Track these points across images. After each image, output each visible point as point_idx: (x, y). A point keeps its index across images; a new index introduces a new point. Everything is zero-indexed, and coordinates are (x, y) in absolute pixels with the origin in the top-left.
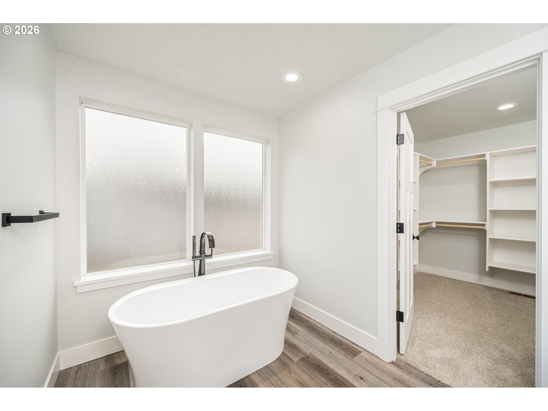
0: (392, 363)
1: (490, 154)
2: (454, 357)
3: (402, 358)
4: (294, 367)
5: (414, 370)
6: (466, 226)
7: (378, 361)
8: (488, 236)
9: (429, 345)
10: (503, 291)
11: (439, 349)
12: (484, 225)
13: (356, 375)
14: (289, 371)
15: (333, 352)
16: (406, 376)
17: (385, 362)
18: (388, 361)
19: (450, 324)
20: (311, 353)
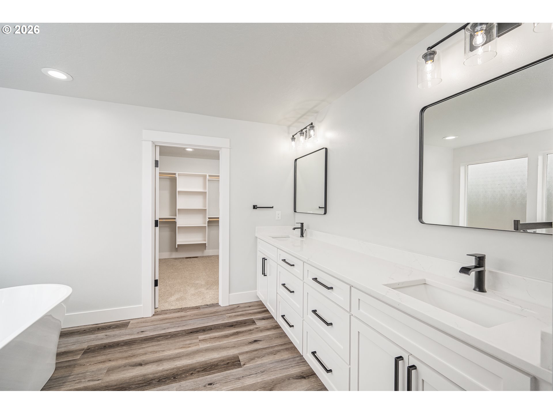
0: (154, 315)
1: (178, 173)
2: (181, 296)
3: (157, 310)
4: (82, 361)
5: (167, 311)
6: (165, 220)
7: (145, 319)
8: (177, 226)
9: (167, 297)
10: (183, 258)
11: (173, 296)
12: (175, 219)
13: (138, 333)
14: (81, 365)
15: (108, 334)
16: (165, 316)
17: (150, 317)
18: (151, 316)
19: (170, 283)
20: (88, 346)
